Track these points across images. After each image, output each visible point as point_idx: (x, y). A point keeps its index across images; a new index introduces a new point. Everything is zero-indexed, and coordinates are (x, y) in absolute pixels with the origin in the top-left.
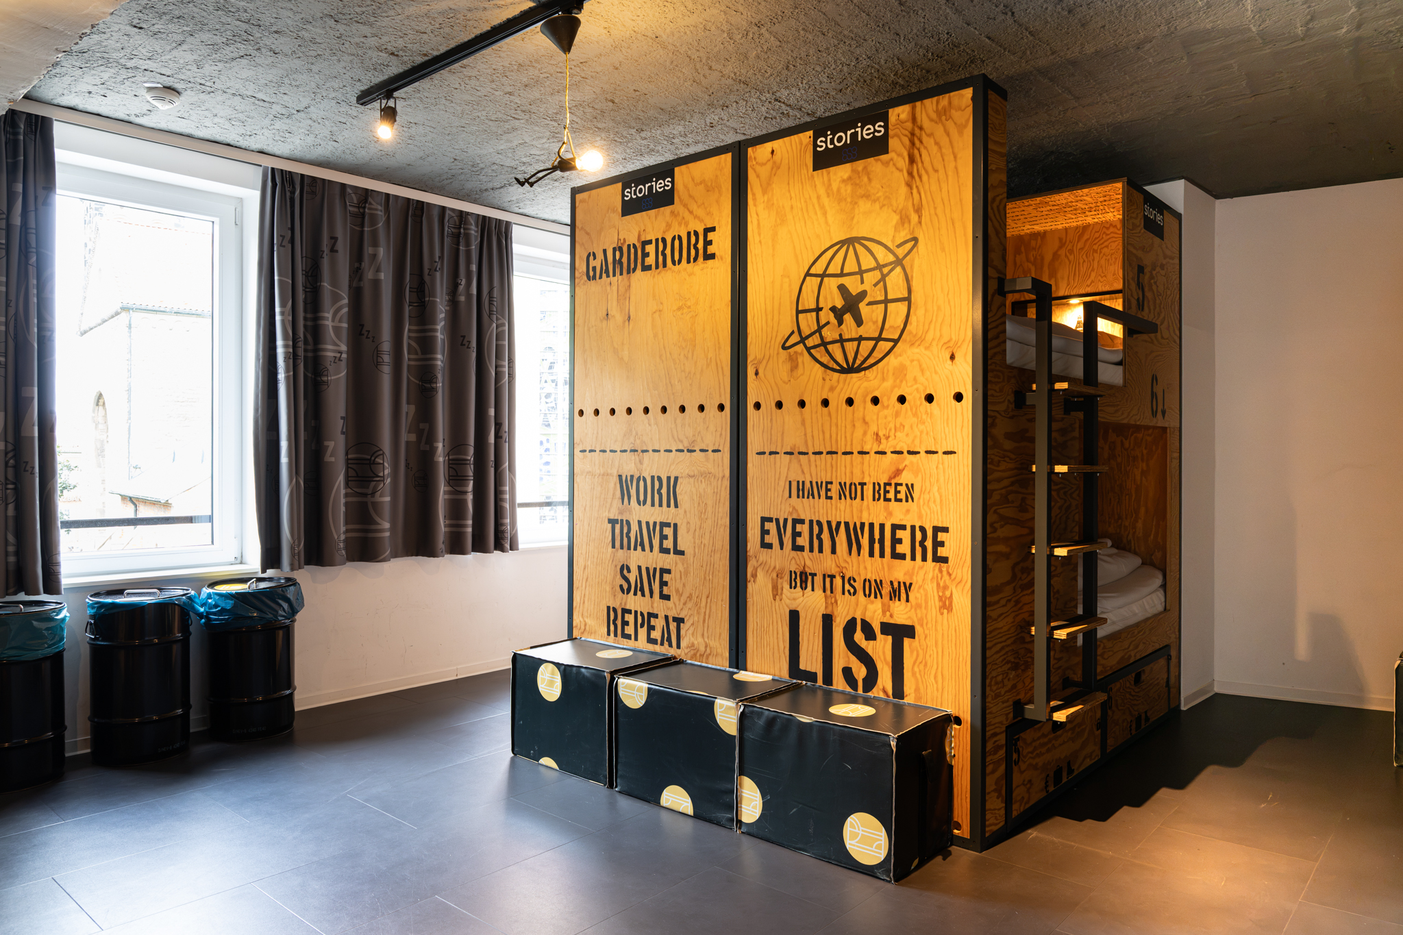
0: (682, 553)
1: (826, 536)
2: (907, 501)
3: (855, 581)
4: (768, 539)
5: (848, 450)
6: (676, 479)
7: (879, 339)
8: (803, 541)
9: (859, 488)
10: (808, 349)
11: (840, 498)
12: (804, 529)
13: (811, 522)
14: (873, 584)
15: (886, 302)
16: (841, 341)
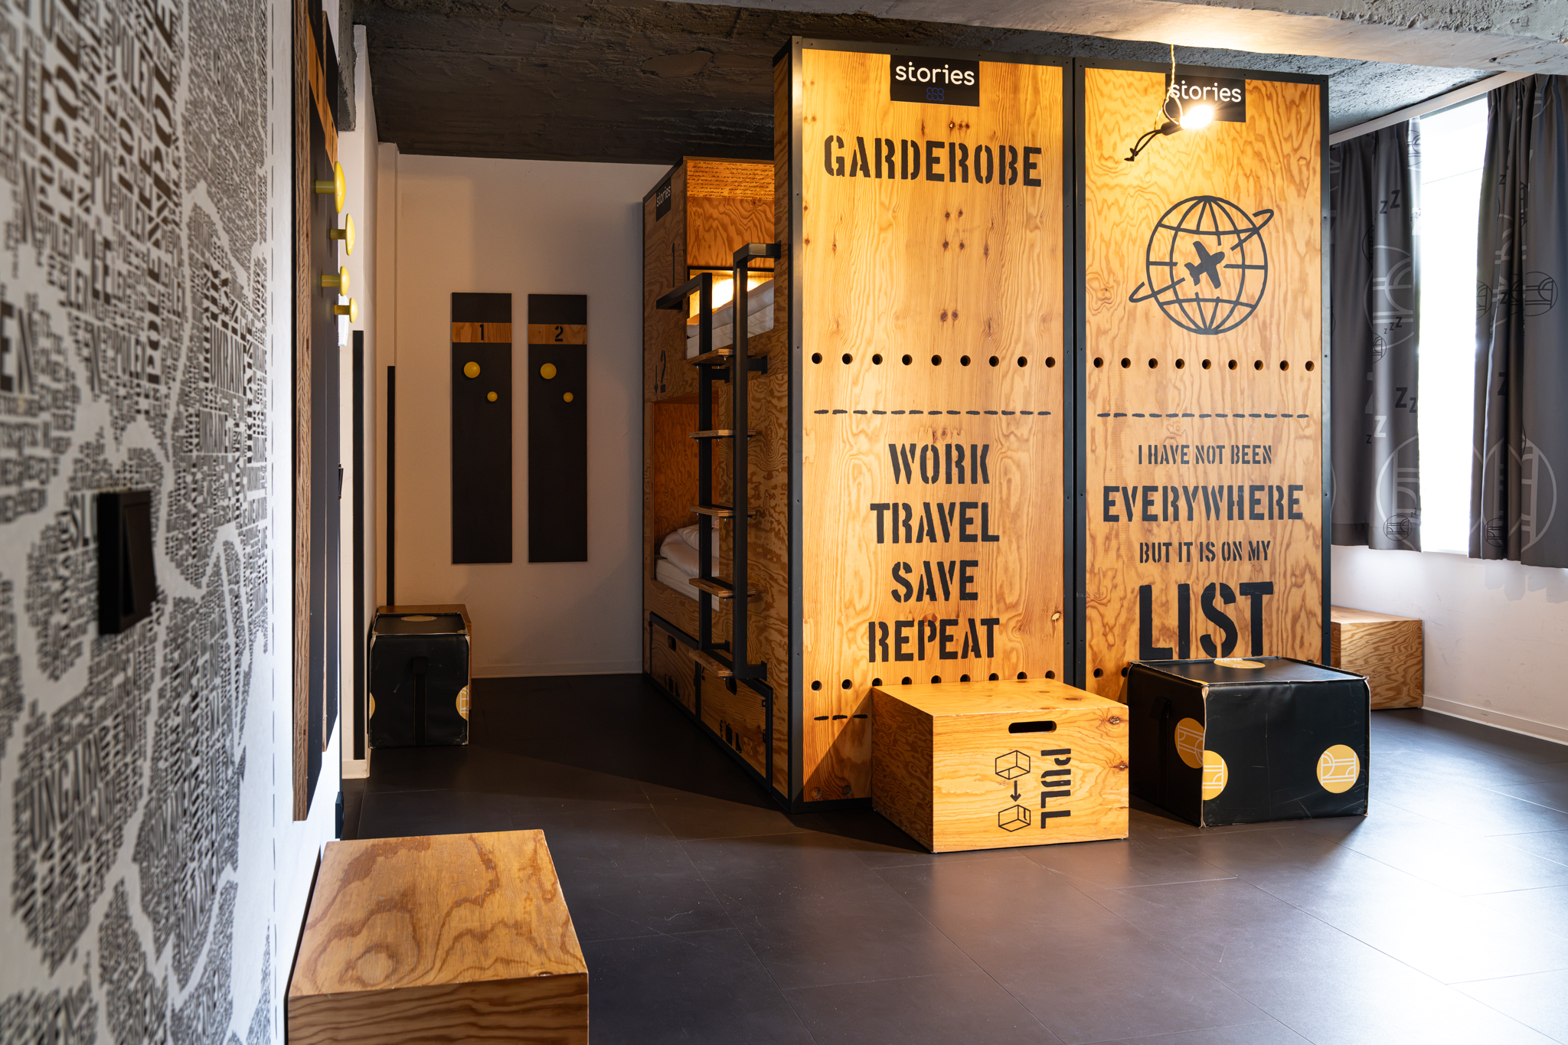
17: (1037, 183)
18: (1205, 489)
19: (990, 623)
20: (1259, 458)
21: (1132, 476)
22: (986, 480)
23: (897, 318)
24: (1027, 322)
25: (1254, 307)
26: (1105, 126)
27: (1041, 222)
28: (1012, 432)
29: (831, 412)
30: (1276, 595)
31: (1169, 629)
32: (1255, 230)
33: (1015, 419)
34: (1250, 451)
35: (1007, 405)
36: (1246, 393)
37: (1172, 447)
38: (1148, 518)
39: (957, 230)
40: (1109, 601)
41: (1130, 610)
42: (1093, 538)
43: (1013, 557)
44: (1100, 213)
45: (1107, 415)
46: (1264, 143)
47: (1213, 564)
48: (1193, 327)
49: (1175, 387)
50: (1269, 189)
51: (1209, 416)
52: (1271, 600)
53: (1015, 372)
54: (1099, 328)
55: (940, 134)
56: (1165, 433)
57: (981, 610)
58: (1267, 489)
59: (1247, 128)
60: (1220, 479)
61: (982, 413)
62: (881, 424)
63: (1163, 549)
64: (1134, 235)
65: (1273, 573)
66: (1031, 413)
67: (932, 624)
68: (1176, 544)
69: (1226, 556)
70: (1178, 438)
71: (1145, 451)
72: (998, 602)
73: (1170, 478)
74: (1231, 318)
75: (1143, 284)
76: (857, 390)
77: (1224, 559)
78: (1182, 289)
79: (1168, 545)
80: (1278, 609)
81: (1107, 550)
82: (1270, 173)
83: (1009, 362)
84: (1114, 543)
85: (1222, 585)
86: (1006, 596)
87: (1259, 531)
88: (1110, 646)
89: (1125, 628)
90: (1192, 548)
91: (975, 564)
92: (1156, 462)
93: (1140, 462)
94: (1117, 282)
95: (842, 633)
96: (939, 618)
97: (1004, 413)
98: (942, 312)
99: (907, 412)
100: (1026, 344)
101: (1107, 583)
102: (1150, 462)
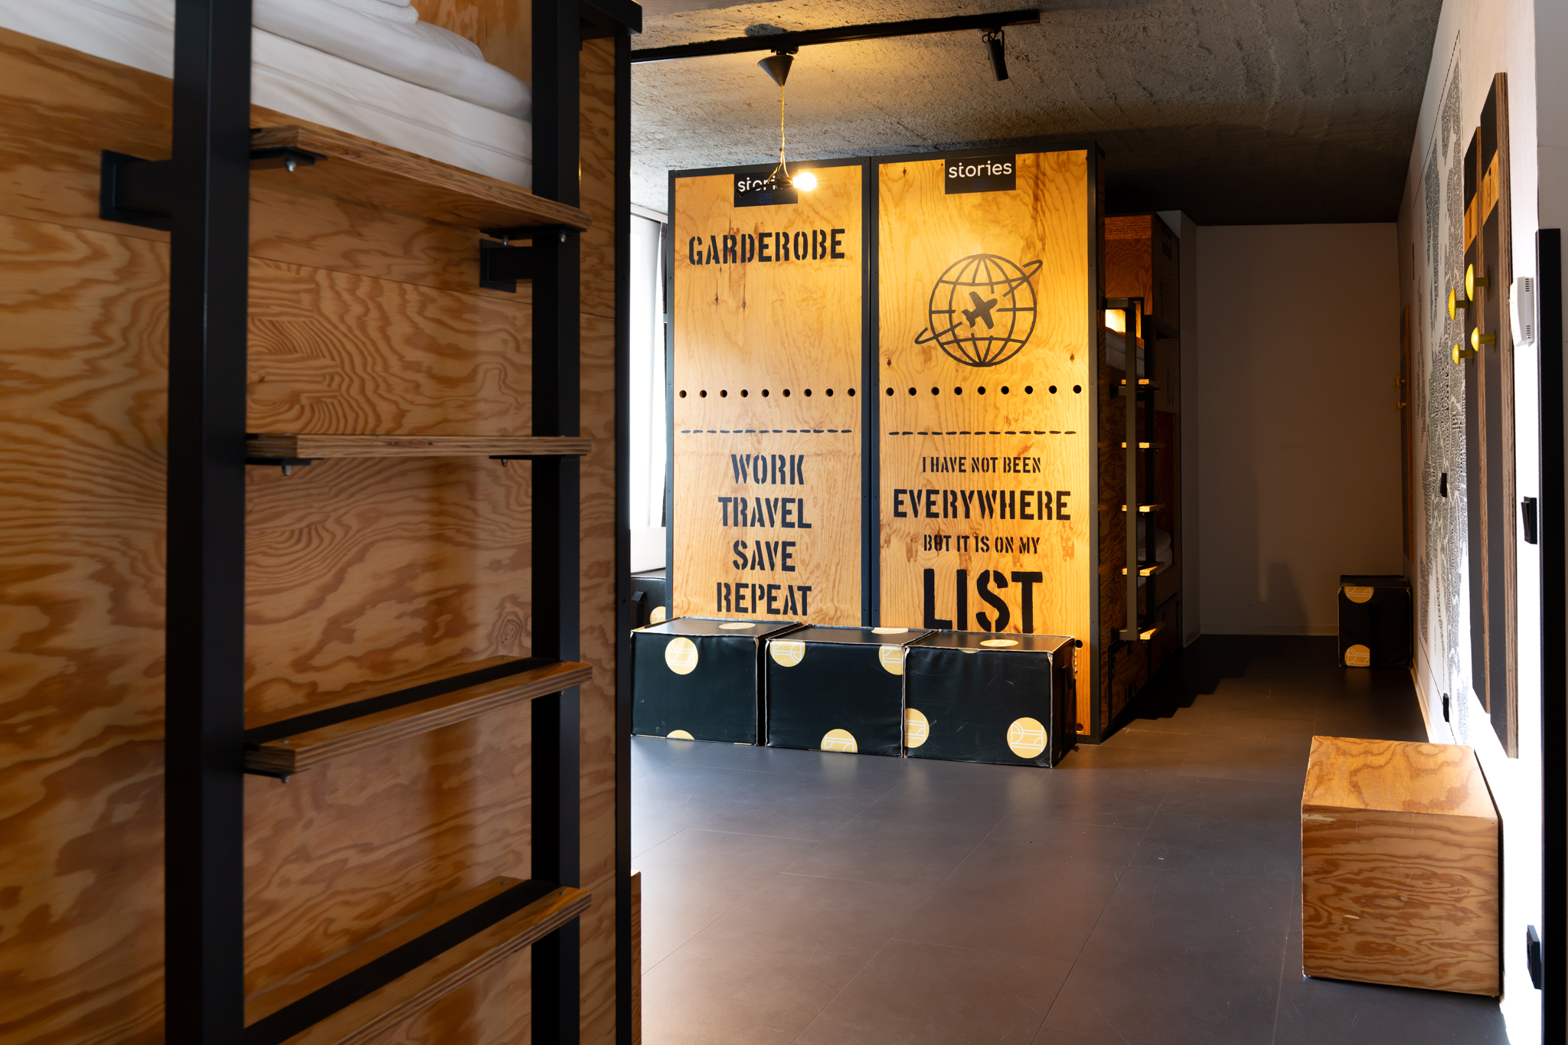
0: (809, 526)
1: (960, 503)
2: (1034, 471)
3: (987, 539)
4: (901, 509)
5: (980, 431)
6: (801, 458)
7: (1008, 340)
8: (938, 508)
9: (991, 462)
10: (942, 345)
11: (973, 471)
12: (939, 499)
13: (945, 492)
14: (1005, 541)
15: (1015, 310)
16: (973, 339)
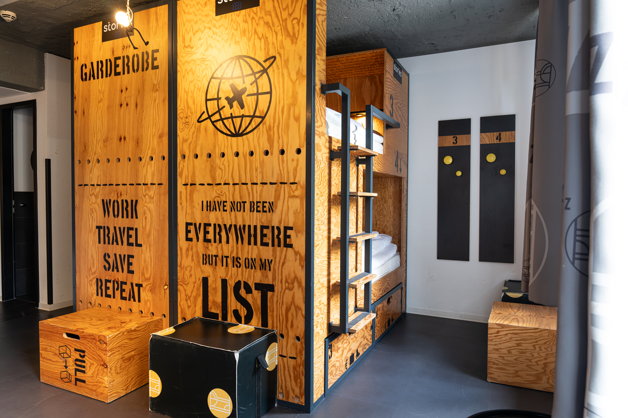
17: (157, 67)
18: (235, 226)
19: (139, 286)
20: (266, 209)
21: (199, 217)
22: (137, 217)
23: (104, 142)
24: (153, 139)
25: (263, 118)
26: (186, 29)
27: (159, 87)
28: (147, 194)
29: (83, 185)
30: (276, 293)
31: (217, 303)
32: (264, 71)
33: (148, 187)
34: (260, 205)
35: (145, 180)
36: (259, 170)
37: (218, 202)
38: (207, 241)
39: (125, 98)
40: (188, 283)
41: (198, 289)
42: (181, 249)
43: (148, 255)
44: (184, 77)
45: (187, 185)
46: (271, 16)
47: (240, 269)
48: (229, 133)
49: (220, 168)
50: (273, 44)
51: (238, 184)
52: (273, 295)
53: (148, 164)
54: (183, 138)
55: (119, 53)
56: (215, 194)
57: (136, 279)
58: (270, 228)
59: (260, 9)
60: (244, 220)
61: (135, 184)
62: (99, 190)
63: (214, 258)
64: (200, 85)
65: (274, 279)
66: (155, 184)
67: (117, 283)
68: (220, 256)
69: (247, 266)
70: (221, 197)
71: (205, 204)
72: (142, 276)
73: (217, 219)
74: (250, 126)
75: (204, 112)
76: (91, 175)
77: (246, 267)
78: (223, 112)
79: (216, 256)
80: (277, 302)
81: (187, 256)
82: (274, 33)
83: (146, 159)
84: (190, 253)
85: (244, 282)
86: (145, 274)
87: (267, 253)
88: (189, 307)
89: (196, 298)
90: (229, 259)
91: (132, 257)
92: (210, 210)
93: (203, 210)
94: (192, 113)
95: (88, 281)
96: (120, 280)
97: (144, 184)
98: (120, 137)
99: (108, 185)
100: (152, 150)
101: (187, 273)
102: (207, 210)
